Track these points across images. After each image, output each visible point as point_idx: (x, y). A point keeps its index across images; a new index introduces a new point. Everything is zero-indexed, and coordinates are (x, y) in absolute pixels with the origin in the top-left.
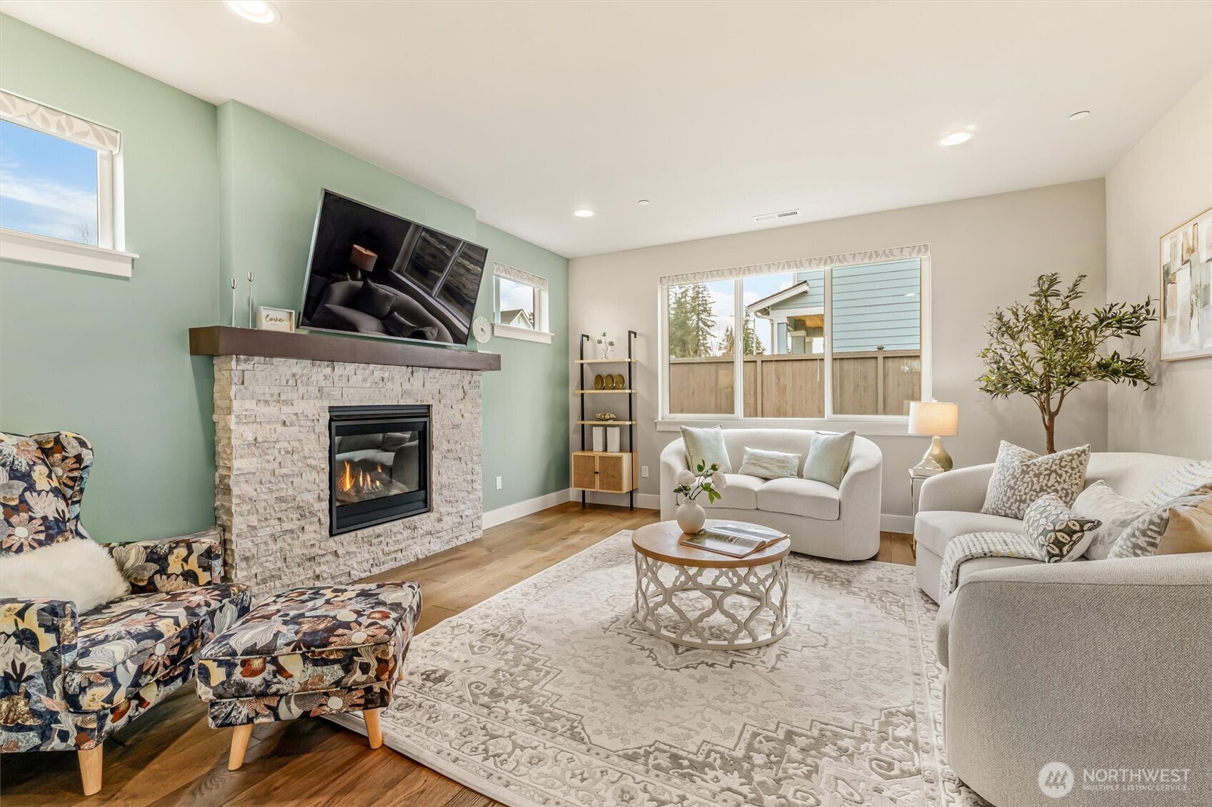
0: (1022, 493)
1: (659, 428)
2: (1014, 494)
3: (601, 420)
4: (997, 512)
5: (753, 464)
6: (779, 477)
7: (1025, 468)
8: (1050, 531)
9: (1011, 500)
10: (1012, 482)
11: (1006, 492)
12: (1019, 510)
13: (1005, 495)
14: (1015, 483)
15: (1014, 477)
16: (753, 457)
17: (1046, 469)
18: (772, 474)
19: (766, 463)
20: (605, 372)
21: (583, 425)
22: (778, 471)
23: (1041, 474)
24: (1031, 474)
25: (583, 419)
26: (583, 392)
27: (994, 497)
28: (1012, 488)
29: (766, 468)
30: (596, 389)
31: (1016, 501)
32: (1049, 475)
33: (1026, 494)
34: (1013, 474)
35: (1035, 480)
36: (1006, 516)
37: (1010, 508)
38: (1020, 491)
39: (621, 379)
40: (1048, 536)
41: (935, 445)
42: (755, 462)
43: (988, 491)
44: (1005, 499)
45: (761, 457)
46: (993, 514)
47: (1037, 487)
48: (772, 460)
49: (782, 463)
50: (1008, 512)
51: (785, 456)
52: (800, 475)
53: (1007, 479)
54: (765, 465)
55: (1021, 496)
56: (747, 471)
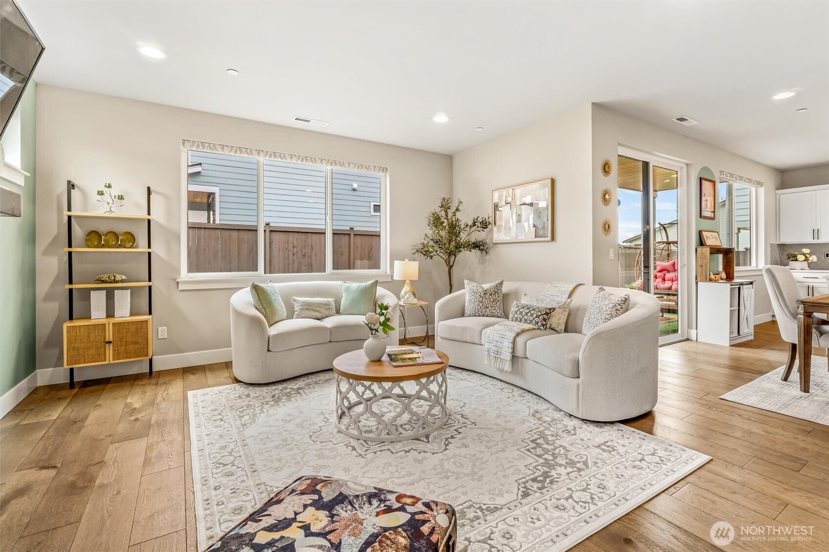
0: (487, 304)
1: (181, 287)
2: (483, 305)
3: (103, 282)
4: (475, 315)
5: (306, 309)
6: (327, 317)
7: (485, 292)
8: (540, 315)
9: (482, 308)
10: (481, 299)
11: (479, 304)
12: (486, 312)
13: (479, 306)
14: (482, 299)
15: (481, 297)
16: (305, 304)
17: (493, 291)
18: (322, 315)
19: (317, 307)
20: (103, 228)
21: (71, 290)
22: (326, 312)
23: (492, 294)
24: (488, 294)
25: (71, 282)
26: (70, 250)
27: (473, 308)
28: (481, 302)
29: (317, 311)
30: (89, 247)
31: (484, 308)
32: (495, 294)
33: (488, 304)
34: (480, 295)
35: (490, 297)
36: (479, 316)
37: (481, 312)
38: (485, 303)
39: (129, 236)
40: (540, 318)
41: (407, 285)
42: (308, 307)
43: (466, 306)
44: (479, 308)
45: (312, 303)
46: (473, 316)
47: (492, 300)
48: (320, 305)
49: (326, 305)
50: (480, 314)
51: (328, 301)
52: (338, 312)
53: (478, 298)
54: (316, 309)
55: (486, 305)
56: (303, 315)
